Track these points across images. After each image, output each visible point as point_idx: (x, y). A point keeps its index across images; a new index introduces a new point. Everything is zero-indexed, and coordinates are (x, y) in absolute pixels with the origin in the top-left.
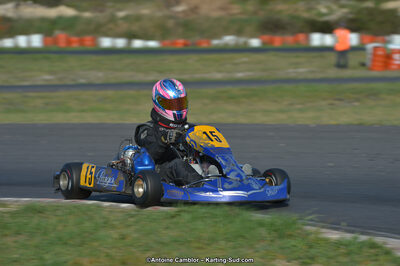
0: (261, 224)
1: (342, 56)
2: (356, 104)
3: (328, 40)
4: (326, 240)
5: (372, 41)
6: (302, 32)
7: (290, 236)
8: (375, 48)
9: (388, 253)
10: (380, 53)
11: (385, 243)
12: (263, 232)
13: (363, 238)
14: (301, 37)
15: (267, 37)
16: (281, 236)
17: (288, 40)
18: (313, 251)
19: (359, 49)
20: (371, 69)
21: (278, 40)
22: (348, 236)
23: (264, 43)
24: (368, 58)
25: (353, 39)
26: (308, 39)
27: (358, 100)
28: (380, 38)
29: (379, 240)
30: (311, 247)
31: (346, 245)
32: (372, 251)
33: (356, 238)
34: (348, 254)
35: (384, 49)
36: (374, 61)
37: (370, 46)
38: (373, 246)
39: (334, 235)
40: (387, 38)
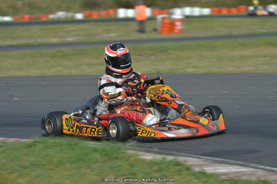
0: (95, 150)
1: (142, 24)
2: (152, 58)
3: (130, 13)
4: (143, 161)
5: (160, 14)
6: (111, 8)
7: (117, 158)
8: (163, 18)
9: (188, 169)
10: (166, 21)
11: (185, 162)
12: (97, 156)
13: (170, 158)
14: (111, 11)
15: (87, 12)
16: (110, 159)
17: (102, 14)
18: (134, 169)
19: (152, 19)
20: (161, 33)
21: (95, 14)
22: (159, 157)
23: (86, 16)
24: (158, 25)
25: (148, 12)
26: (116, 13)
27: (153, 55)
28: (165, 11)
29: (181, 159)
30: (132, 166)
31: (158, 164)
32: (177, 168)
33: (164, 159)
34: (159, 171)
35: (169, 19)
36: (163, 27)
37: (160, 17)
38: (177, 164)
39: (149, 157)
40: (171, 11)
